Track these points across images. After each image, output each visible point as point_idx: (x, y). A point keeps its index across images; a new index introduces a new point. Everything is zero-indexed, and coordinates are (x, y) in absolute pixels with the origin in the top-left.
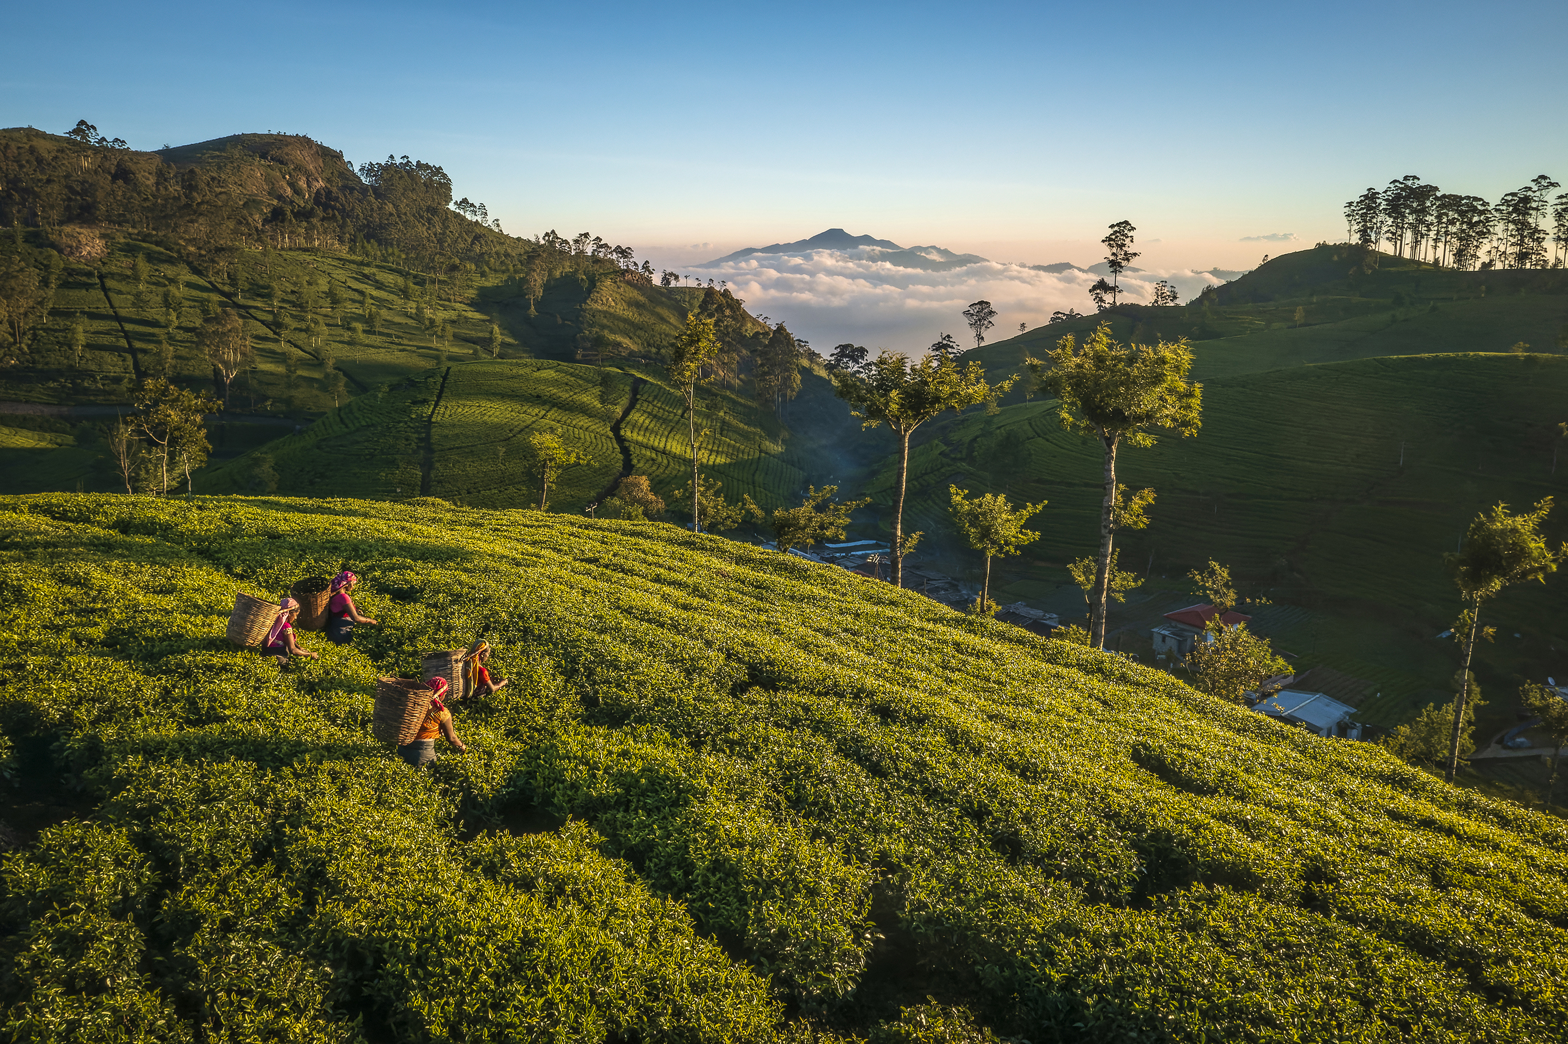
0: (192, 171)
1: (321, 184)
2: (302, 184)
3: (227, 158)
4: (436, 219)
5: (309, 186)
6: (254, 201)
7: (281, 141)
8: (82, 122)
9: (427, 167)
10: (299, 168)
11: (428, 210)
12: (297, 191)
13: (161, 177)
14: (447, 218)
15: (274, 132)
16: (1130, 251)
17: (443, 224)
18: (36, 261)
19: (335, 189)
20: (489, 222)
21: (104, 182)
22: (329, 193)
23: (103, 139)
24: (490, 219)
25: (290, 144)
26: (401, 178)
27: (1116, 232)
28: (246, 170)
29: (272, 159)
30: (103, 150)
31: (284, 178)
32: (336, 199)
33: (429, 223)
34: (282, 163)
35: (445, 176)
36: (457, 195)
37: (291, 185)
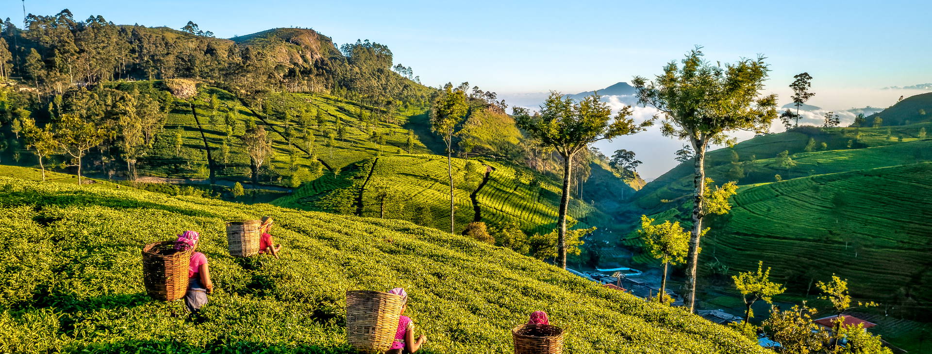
0: (247, 49)
1: (318, 56)
2: (308, 56)
3: (267, 42)
4: (382, 76)
5: (312, 58)
6: (281, 66)
7: (298, 32)
8: (190, 22)
9: (379, 46)
10: (307, 47)
11: (378, 71)
12: (305, 61)
13: (231, 52)
14: (389, 75)
15: (294, 27)
16: (809, 92)
17: (387, 79)
18: (159, 98)
19: (326, 59)
20: (413, 77)
21: (200, 56)
22: (322, 61)
23: (201, 31)
24: (414, 76)
25: (303, 33)
26: (364, 52)
27: (798, 80)
28: (277, 49)
29: (292, 42)
30: (201, 38)
31: (298, 52)
32: (327, 65)
33: (378, 78)
34: (297, 44)
35: (389, 51)
36: (395, 62)
37: (302, 57)
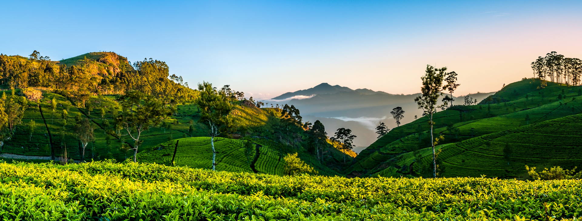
0: (72, 67)
1: (119, 70)
3: (84, 62)
4: (163, 83)
5: (114, 72)
6: (94, 78)
7: (104, 55)
8: (35, 51)
9: (159, 62)
10: (110, 65)
11: (159, 80)
12: (110, 74)
13: (61, 69)
14: (167, 82)
15: (102, 51)
16: (456, 83)
17: (166, 85)
18: (18, 101)
19: (124, 72)
21: (42, 73)
22: (122, 74)
23: (42, 57)
24: (184, 82)
25: (108, 55)
26: (149, 67)
27: (450, 76)
28: (91, 66)
29: (101, 61)
30: (42, 62)
31: (105, 68)
32: (125, 76)
33: (160, 84)
34: (104, 63)
35: (166, 65)
36: (171, 74)
37: (108, 71)
